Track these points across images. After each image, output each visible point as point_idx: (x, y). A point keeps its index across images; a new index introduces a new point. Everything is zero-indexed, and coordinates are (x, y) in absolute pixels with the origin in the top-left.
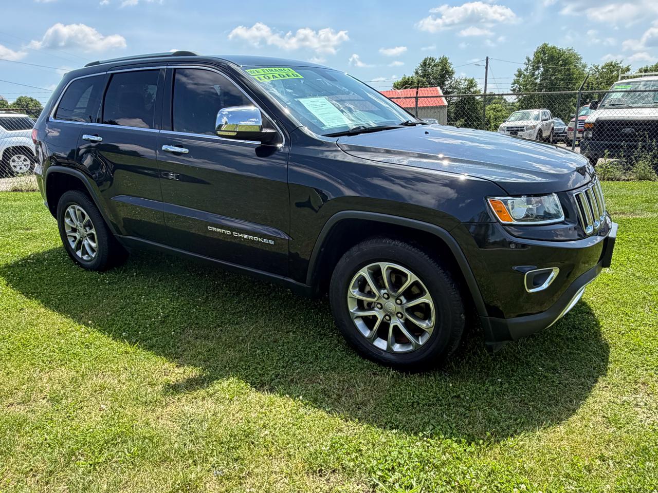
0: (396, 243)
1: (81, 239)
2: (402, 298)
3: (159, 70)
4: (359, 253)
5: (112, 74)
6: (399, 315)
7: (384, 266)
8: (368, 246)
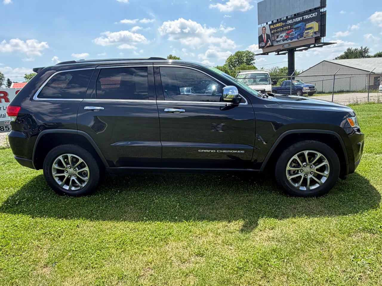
0: (312, 141)
1: (70, 176)
2: (313, 165)
3: (147, 67)
4: (294, 148)
5: (101, 69)
6: (312, 173)
7: (306, 153)
8: (298, 145)
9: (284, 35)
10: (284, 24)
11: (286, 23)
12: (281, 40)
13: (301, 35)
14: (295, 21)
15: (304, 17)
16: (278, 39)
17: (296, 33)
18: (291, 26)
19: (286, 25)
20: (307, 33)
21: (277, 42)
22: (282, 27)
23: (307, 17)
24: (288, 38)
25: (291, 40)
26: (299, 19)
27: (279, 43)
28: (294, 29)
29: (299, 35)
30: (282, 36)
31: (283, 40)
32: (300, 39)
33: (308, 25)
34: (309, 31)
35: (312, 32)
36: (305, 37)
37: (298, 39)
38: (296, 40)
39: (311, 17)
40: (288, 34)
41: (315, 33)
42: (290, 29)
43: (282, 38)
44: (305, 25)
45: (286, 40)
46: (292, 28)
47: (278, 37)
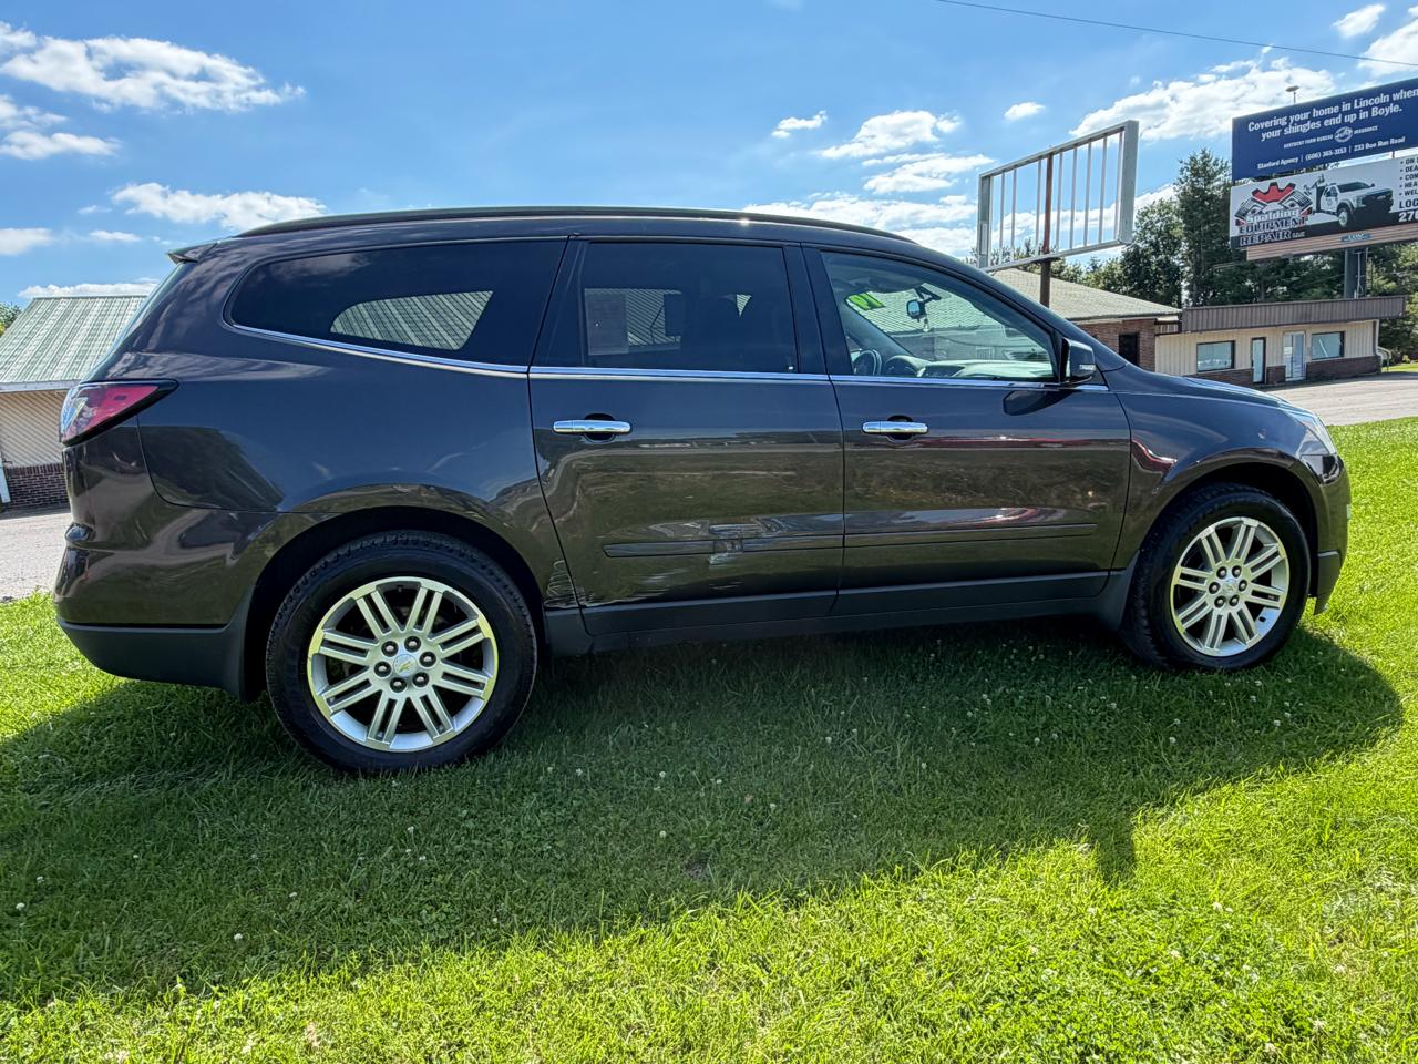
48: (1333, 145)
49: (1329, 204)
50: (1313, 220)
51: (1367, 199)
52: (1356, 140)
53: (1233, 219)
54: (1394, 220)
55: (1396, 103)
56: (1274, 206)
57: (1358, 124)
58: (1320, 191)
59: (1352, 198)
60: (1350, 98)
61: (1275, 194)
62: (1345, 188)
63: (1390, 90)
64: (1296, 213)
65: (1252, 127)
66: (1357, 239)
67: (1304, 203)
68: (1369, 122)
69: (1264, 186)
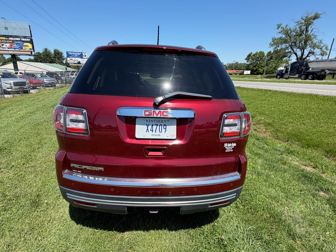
9: (8, 45)
10: (7, 39)
11: (9, 39)
12: (6, 48)
13: (22, 49)
14: (15, 39)
15: (22, 39)
16: (3, 47)
17: (17, 46)
18: (13, 41)
19: (9, 40)
20: (25, 48)
21: (3, 48)
22: (6, 40)
23: (23, 39)
24: (12, 47)
25: (14, 49)
26: (18, 39)
27: (4, 49)
28: (16, 43)
29: (20, 47)
30: (6, 46)
31: (8, 48)
32: (21, 50)
33: (25, 44)
34: (27, 47)
35: (28, 48)
36: (24, 50)
37: (19, 50)
38: (18, 50)
39: (27, 40)
40: (11, 45)
41: (31, 49)
42: (12, 43)
43: (6, 47)
44: (23, 43)
45: (11, 48)
46: (14, 43)
47: (3, 45)
48: (75, 56)
49: (76, 61)
50: (75, 62)
51: (79, 62)
52: (77, 56)
53: (68, 61)
54: (81, 64)
55: (80, 54)
56: (71, 60)
57: (77, 55)
58: (75, 60)
59: (78, 61)
60: (76, 52)
61: (71, 59)
62: (77, 60)
63: (79, 53)
64: (73, 62)
65: (68, 53)
66: (78, 65)
67: (74, 61)
68: (78, 55)
69: (70, 58)
